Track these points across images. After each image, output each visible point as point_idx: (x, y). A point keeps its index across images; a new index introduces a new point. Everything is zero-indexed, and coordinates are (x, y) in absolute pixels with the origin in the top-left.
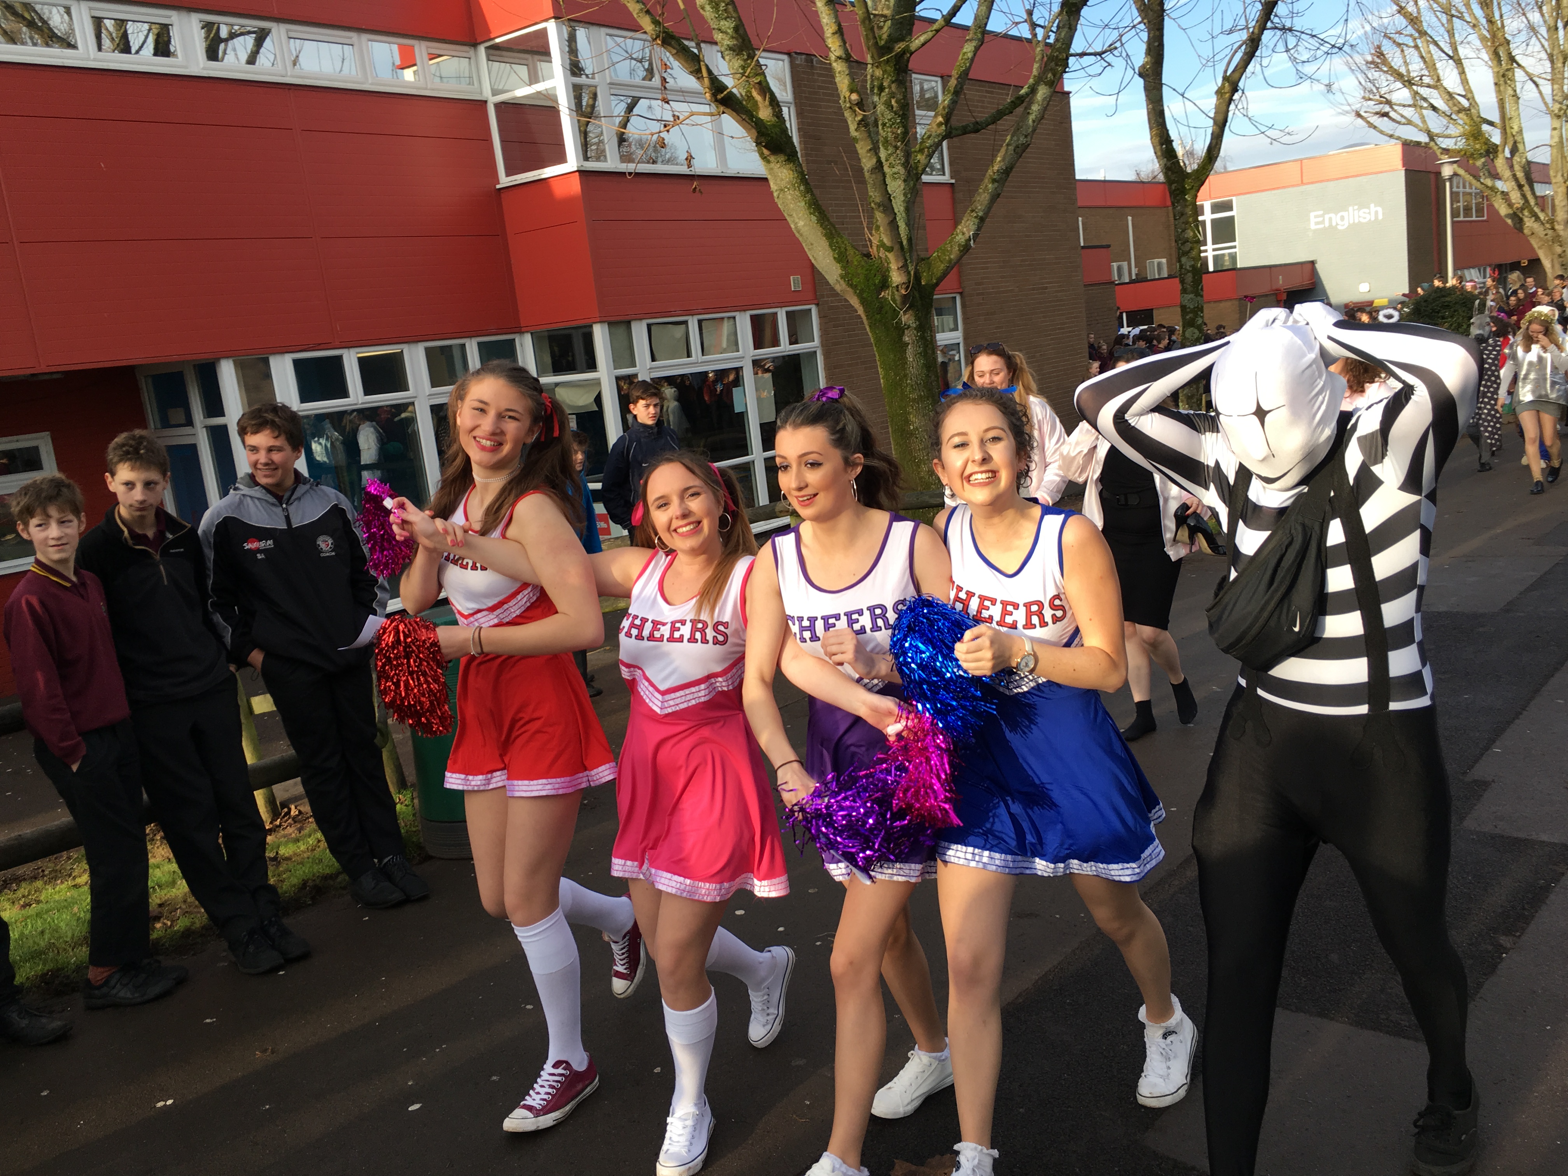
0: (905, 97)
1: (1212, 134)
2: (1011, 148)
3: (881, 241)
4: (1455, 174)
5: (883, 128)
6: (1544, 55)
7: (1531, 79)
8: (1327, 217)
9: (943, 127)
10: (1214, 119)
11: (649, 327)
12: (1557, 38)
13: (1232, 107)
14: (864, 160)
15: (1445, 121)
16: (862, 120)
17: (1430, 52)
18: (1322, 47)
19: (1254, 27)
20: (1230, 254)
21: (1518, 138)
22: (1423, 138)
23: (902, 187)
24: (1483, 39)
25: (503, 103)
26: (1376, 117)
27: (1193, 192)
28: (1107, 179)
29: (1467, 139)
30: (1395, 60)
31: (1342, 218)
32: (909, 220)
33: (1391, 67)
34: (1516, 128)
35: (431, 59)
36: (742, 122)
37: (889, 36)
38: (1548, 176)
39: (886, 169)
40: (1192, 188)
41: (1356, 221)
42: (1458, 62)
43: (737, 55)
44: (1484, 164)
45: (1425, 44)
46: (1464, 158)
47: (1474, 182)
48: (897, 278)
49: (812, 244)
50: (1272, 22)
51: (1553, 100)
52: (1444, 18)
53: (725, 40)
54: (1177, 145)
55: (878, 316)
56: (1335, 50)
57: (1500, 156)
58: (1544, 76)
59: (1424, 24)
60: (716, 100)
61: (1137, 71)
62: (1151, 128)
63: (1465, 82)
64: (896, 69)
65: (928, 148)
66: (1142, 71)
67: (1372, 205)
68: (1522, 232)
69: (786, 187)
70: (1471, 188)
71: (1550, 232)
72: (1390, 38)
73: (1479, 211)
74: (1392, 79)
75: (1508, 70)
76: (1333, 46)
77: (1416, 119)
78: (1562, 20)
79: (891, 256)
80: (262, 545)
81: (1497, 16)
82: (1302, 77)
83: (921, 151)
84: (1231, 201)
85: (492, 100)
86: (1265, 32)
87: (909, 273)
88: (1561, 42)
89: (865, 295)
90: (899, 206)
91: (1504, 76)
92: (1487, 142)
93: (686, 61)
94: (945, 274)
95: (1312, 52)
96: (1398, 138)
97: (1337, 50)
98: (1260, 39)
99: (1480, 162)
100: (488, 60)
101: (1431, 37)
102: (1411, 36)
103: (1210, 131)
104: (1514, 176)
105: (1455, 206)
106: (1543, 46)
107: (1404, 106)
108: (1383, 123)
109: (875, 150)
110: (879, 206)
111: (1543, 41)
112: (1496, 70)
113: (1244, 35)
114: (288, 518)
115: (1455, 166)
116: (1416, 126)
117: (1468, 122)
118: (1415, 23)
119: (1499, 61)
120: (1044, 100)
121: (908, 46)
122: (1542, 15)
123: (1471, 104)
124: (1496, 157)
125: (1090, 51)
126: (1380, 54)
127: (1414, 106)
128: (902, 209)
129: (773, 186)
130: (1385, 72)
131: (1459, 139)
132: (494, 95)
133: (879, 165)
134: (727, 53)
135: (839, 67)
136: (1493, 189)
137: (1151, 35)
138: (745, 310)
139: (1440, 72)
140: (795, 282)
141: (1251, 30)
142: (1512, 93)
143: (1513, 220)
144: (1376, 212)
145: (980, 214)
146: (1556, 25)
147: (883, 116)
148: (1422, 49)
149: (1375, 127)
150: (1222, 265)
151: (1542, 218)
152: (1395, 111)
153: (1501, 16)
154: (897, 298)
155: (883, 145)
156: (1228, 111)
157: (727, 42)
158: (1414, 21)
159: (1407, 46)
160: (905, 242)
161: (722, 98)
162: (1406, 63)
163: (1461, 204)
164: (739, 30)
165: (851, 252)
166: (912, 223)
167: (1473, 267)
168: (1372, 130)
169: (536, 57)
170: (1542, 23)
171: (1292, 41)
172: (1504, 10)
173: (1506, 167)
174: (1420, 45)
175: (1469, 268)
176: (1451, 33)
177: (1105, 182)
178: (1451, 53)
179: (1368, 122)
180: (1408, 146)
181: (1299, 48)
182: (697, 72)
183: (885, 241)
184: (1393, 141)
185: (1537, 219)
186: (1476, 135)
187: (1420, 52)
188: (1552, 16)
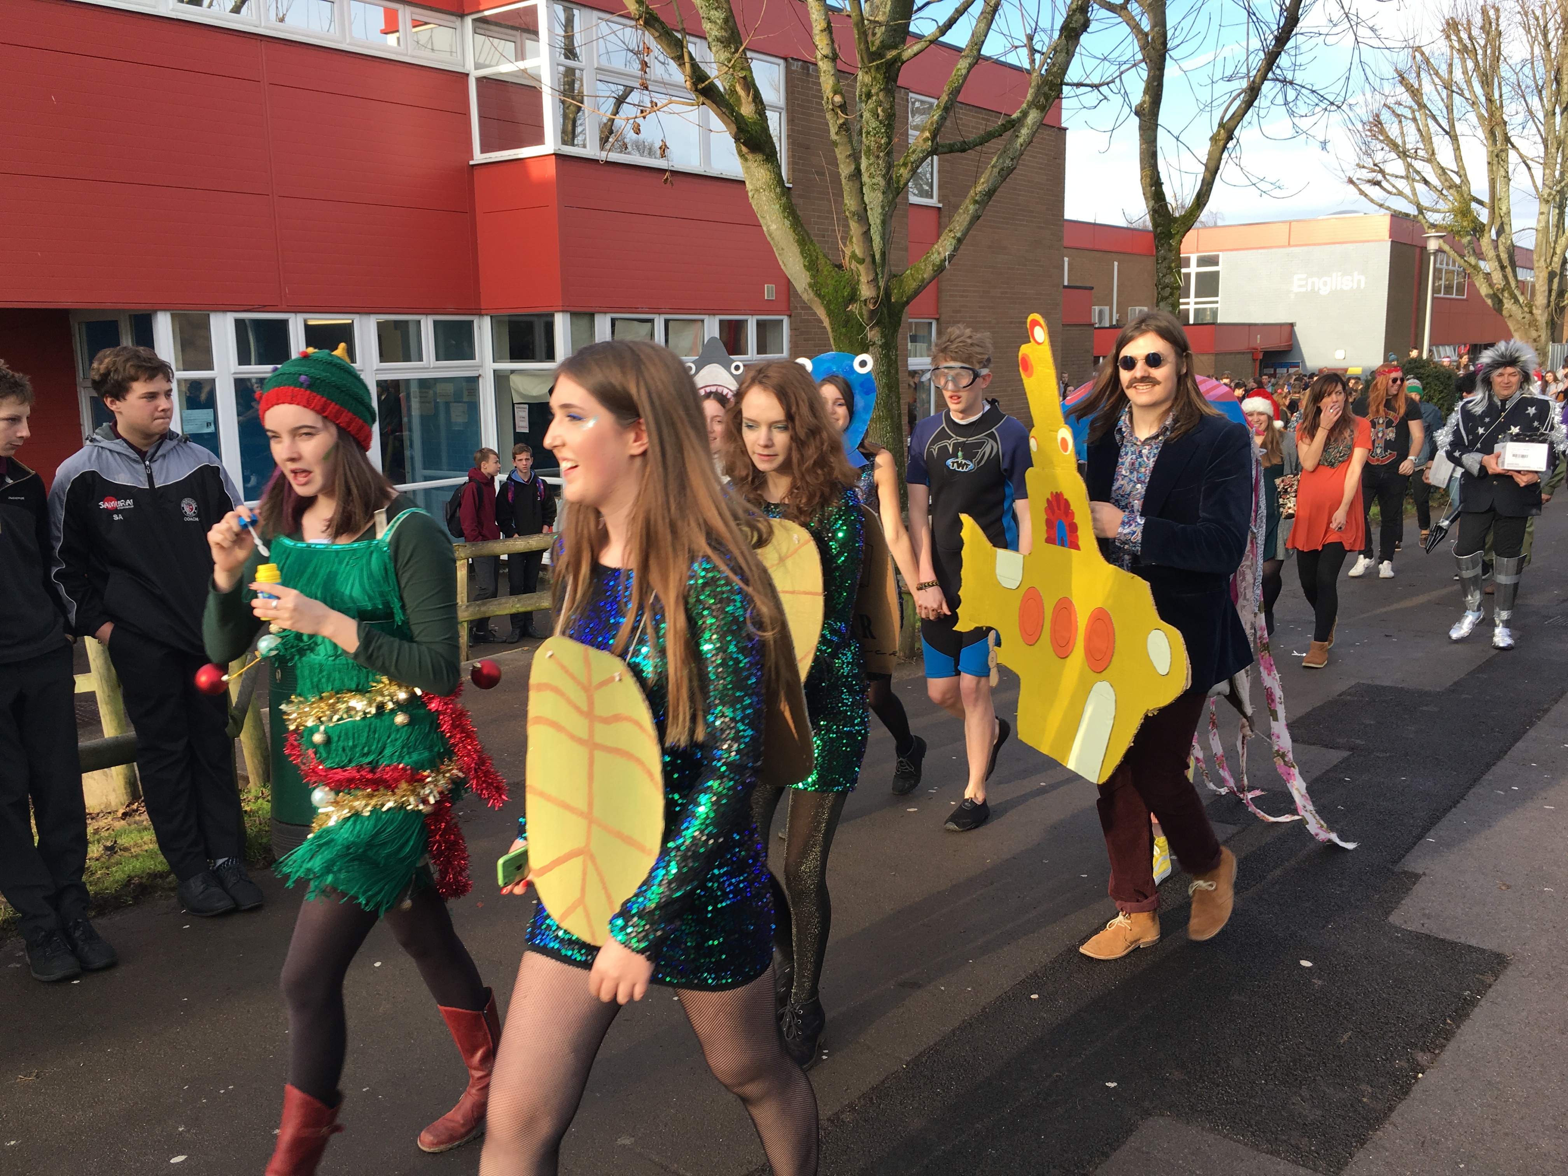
0: (892, 107)
1: (1203, 180)
2: (996, 170)
3: (853, 252)
4: (1440, 250)
5: (867, 137)
6: (1539, 140)
7: (1525, 162)
8: (1310, 280)
9: (930, 143)
10: (1206, 165)
11: (613, 321)
12: (1554, 123)
13: (1225, 155)
14: (842, 166)
15: (1435, 196)
16: (844, 124)
17: (1427, 125)
18: (1321, 104)
19: (1255, 76)
20: (1211, 309)
21: (1505, 220)
22: (1412, 211)
23: (881, 199)
24: (1480, 117)
25: (485, 78)
26: (1368, 185)
27: (1178, 237)
28: (1098, 222)
29: (1455, 216)
30: (1392, 130)
31: (1325, 283)
32: (884, 234)
33: (1388, 137)
34: (1504, 209)
35: (414, 27)
36: (722, 115)
37: (882, 42)
38: (1532, 261)
39: (865, 178)
40: (1177, 233)
41: (1338, 288)
42: (1454, 138)
43: (724, 47)
44: (1470, 243)
45: (1423, 117)
46: (1450, 234)
47: (1458, 258)
48: (866, 291)
49: (783, 249)
50: (1274, 73)
51: (1544, 184)
52: (1444, 93)
53: (712, 30)
54: (1166, 189)
55: (844, 330)
56: (1334, 108)
57: (1486, 235)
58: (1537, 159)
59: (1424, 96)
60: (696, 90)
61: (1133, 109)
62: (1142, 169)
63: (1458, 158)
64: (885, 77)
65: (912, 163)
66: (1139, 108)
67: (1356, 273)
68: (1501, 314)
69: (762, 188)
70: (1454, 265)
71: (1528, 316)
72: (1389, 108)
73: (1460, 291)
74: (1387, 149)
75: (1502, 151)
76: (1332, 103)
77: (1407, 191)
78: (1560, 106)
79: (862, 268)
80: (120, 504)
81: (1496, 96)
82: (1298, 132)
83: (905, 165)
84: (1218, 256)
85: (474, 74)
86: (1266, 82)
87: (879, 288)
88: (1557, 128)
89: (832, 307)
90: (875, 218)
91: (1497, 156)
92: (1475, 220)
93: (669, 45)
94: (917, 293)
95: (1311, 107)
96: (1388, 208)
97: (1335, 108)
98: (1259, 89)
99: (1465, 240)
100: (475, 32)
101: (1430, 111)
102: (1410, 108)
103: (1200, 177)
104: (1498, 256)
105: (1437, 284)
106: (1539, 130)
107: (1397, 177)
108: (1375, 192)
109: (855, 157)
110: (854, 215)
111: (1539, 125)
112: (1490, 149)
113: (1244, 84)
114: (150, 478)
115: (1441, 241)
116: (1406, 197)
117: (1458, 198)
118: (1415, 95)
119: (1495, 141)
120: (1034, 124)
121: (900, 54)
122: (1541, 99)
123: (1462, 181)
124: (1482, 235)
125: (1088, 82)
126: (1377, 122)
127: (1407, 177)
128: (878, 221)
129: (749, 186)
130: (1381, 141)
131: (1448, 214)
132: (476, 69)
133: (858, 173)
134: (714, 43)
135: (824, 66)
136: (1476, 268)
137: (1151, 74)
138: (714, 315)
139: (1435, 146)
140: (769, 291)
141: (1252, 79)
142: (1504, 174)
143: (1493, 300)
144: (1359, 281)
145: (959, 235)
146: (1554, 110)
147: (867, 123)
148: (1419, 122)
149: (1366, 195)
150: (1202, 319)
151: (1521, 301)
152: (1387, 181)
153: (1501, 96)
154: (865, 312)
155: (865, 154)
156: (1221, 159)
157: (715, 33)
158: (1415, 93)
159: (1405, 117)
160: (878, 257)
161: (703, 88)
162: (1402, 134)
163: (1443, 282)
164: (730, 23)
165: (822, 261)
166: (887, 237)
167: (1449, 345)
168: (1362, 197)
169: (525, 35)
170: (1540, 107)
171: (1291, 94)
172: (1505, 89)
173: (1491, 247)
174: (1418, 117)
175: (1443, 345)
176: (1450, 108)
177: (1095, 224)
178: (1447, 129)
179: (1360, 190)
180: (1398, 218)
181: (1298, 102)
182: (679, 59)
183: (857, 252)
184: (1383, 211)
185: (1516, 301)
186: (1464, 212)
187: (1418, 125)
188: (1551, 100)
